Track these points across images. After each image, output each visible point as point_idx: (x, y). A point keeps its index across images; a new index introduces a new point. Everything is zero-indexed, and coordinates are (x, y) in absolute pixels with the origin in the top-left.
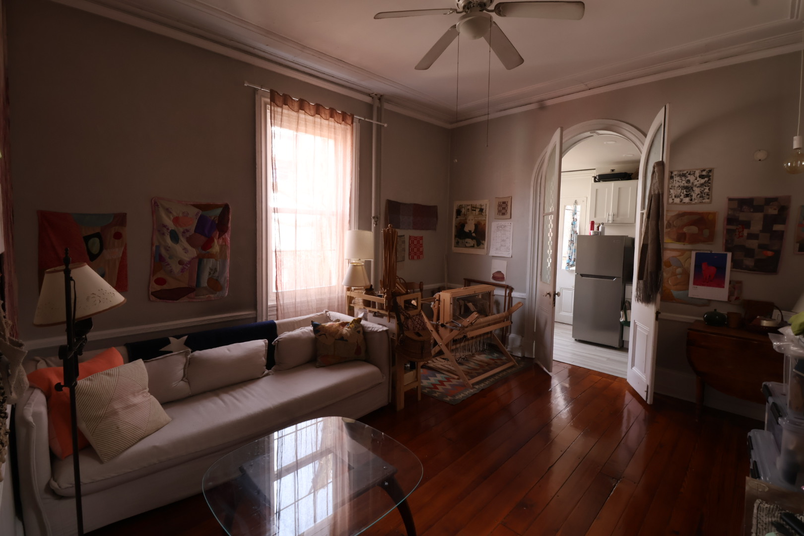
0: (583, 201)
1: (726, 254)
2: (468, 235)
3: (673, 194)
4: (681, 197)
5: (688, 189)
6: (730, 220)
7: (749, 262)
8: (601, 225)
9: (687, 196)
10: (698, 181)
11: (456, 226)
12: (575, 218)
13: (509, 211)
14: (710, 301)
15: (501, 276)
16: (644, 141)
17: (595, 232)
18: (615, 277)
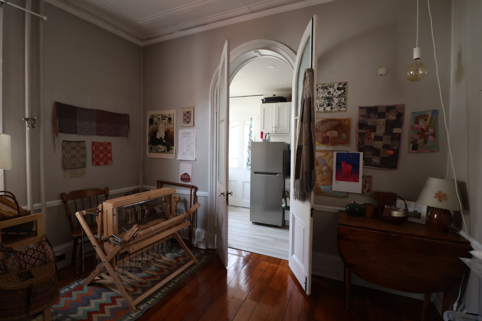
0: (256, 118)
1: (359, 154)
2: (160, 142)
3: (318, 103)
4: (324, 106)
5: (329, 99)
6: (361, 125)
7: (376, 160)
8: (268, 134)
9: (329, 105)
10: (336, 92)
11: (149, 134)
12: (251, 130)
13: (192, 119)
14: (348, 193)
15: (188, 177)
16: (295, 59)
17: (263, 140)
18: (278, 173)
